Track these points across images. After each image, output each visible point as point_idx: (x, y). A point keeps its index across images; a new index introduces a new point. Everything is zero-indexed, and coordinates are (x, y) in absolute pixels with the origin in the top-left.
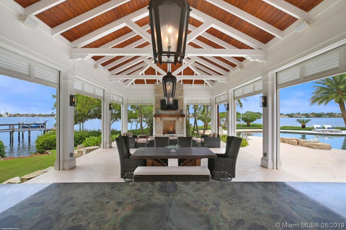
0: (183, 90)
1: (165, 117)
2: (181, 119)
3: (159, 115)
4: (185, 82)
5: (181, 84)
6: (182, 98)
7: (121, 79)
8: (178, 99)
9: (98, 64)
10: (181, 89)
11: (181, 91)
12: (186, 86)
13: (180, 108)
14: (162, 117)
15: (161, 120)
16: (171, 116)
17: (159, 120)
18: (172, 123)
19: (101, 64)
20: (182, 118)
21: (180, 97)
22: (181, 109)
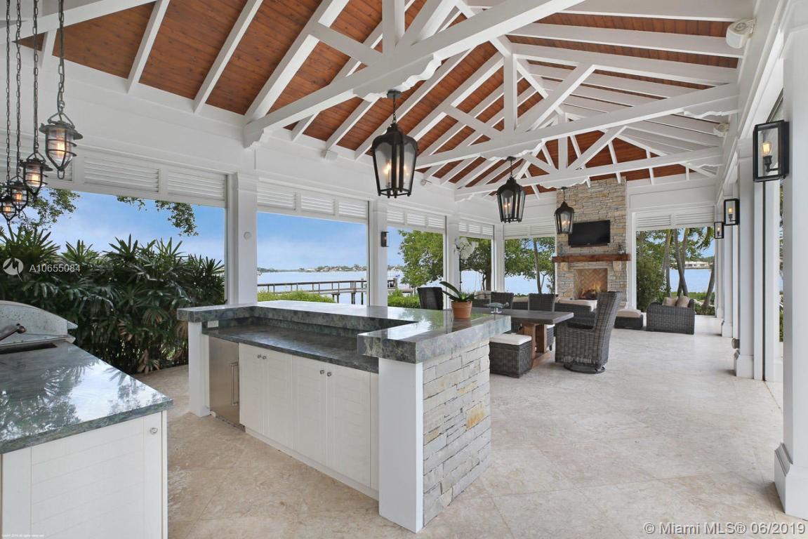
0: (624, 197)
1: (579, 261)
2: (618, 265)
3: (564, 257)
4: (630, 176)
5: (619, 182)
6: (623, 217)
7: (474, 193)
8: (612, 220)
9: (427, 177)
10: (619, 194)
11: (620, 199)
12: (634, 186)
13: (615, 239)
14: (573, 262)
15: (570, 267)
16: (593, 258)
17: (566, 269)
18: (601, 275)
19: (434, 176)
20: (620, 263)
21: (617, 214)
22: (620, 241)
